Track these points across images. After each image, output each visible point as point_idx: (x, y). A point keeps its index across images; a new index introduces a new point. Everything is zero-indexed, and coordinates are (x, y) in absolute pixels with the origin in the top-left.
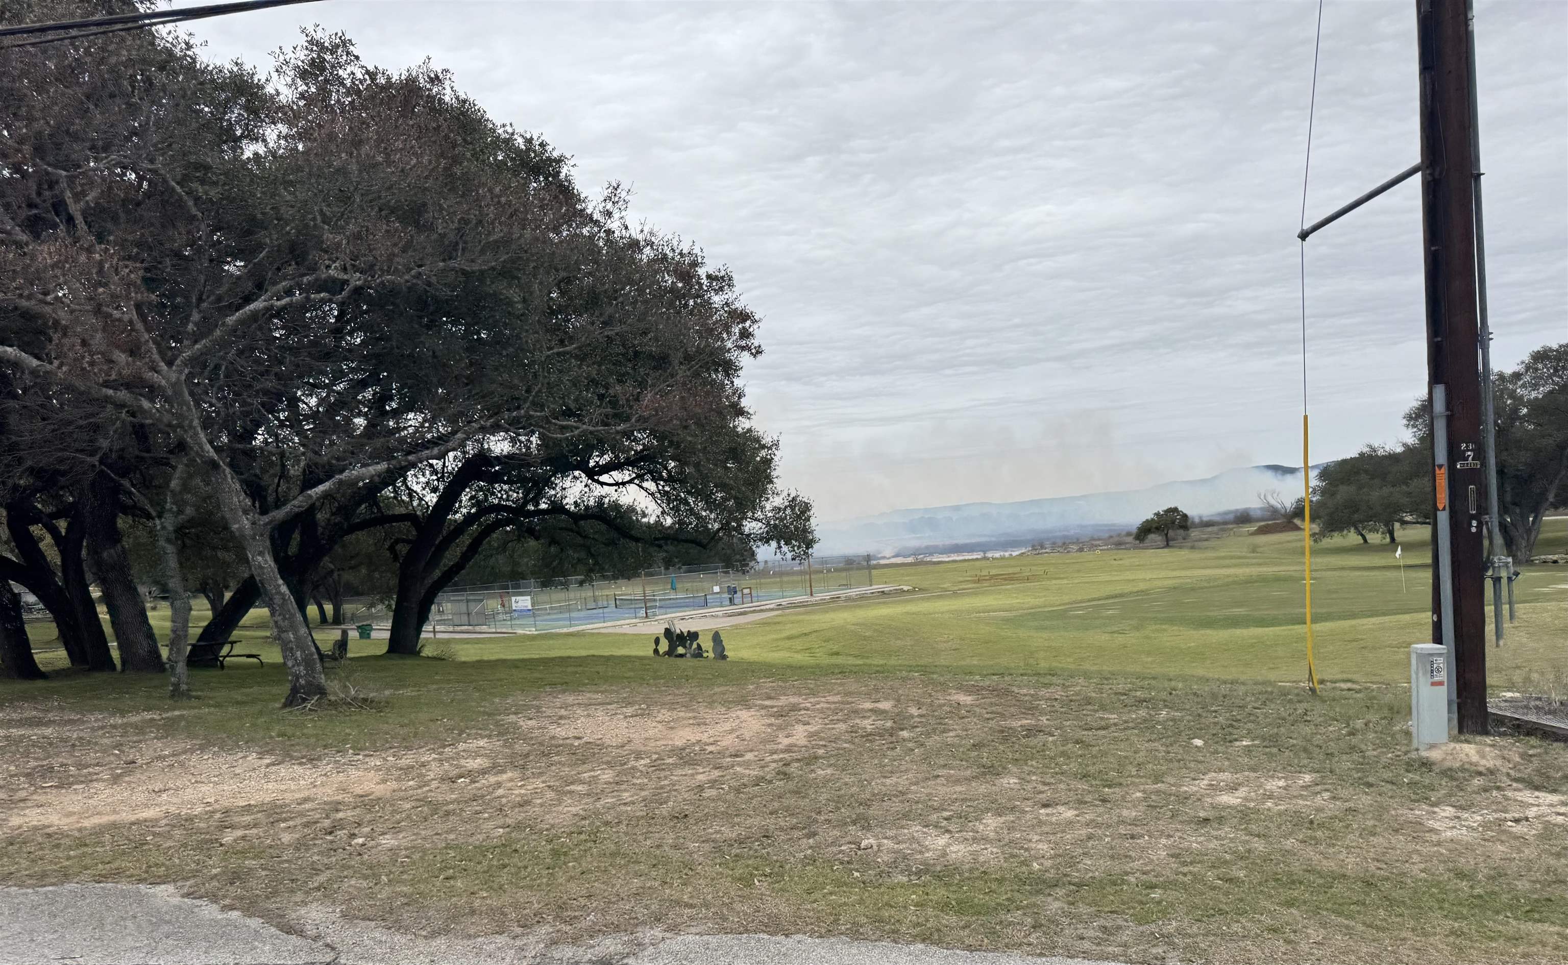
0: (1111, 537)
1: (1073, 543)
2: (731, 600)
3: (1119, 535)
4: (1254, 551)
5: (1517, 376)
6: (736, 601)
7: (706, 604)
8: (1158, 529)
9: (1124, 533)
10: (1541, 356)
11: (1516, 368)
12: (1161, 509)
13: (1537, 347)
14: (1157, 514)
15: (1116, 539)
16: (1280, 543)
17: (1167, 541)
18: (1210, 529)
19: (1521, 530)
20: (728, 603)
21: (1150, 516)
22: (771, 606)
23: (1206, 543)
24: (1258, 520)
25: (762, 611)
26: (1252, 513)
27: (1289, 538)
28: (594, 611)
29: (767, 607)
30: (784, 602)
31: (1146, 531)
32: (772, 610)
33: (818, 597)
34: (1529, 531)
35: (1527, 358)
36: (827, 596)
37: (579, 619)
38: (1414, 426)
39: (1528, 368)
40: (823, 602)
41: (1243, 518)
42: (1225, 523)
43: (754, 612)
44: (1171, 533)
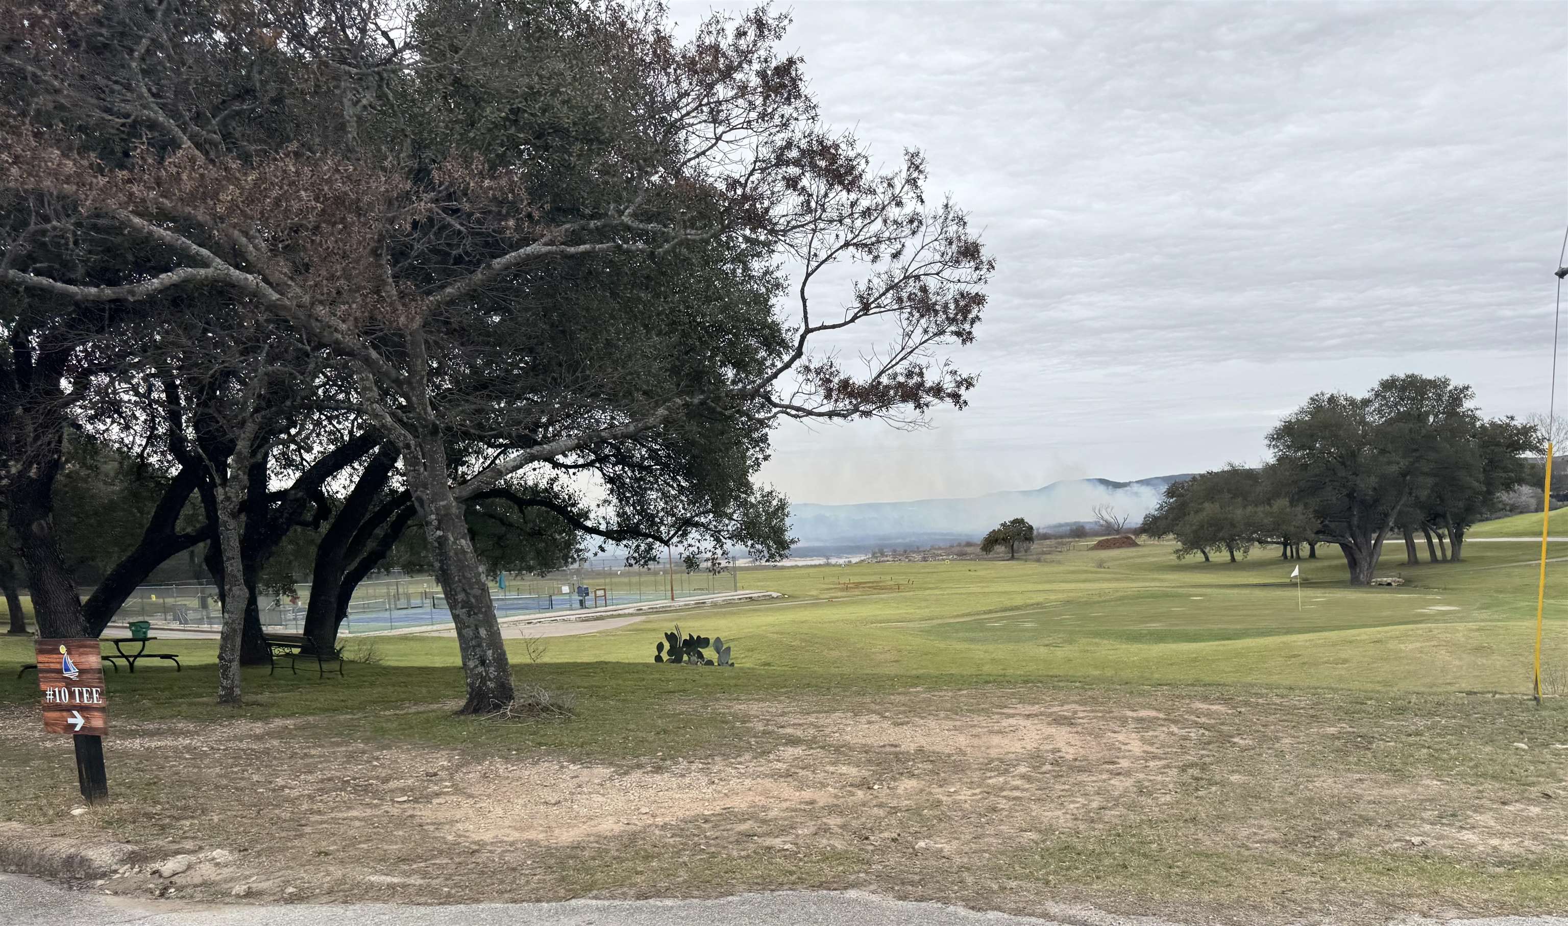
0: (952, 546)
1: (914, 552)
2: (582, 604)
3: (959, 545)
4: (1100, 566)
5: (1366, 402)
6: (587, 604)
7: (551, 606)
8: (1005, 540)
9: (963, 543)
10: (1388, 385)
11: (1367, 395)
12: (1008, 519)
13: (1386, 377)
14: (1004, 525)
15: (956, 550)
16: (1123, 559)
17: (1013, 552)
18: (1048, 542)
19: (1365, 552)
20: (578, 605)
21: (997, 527)
22: (631, 611)
23: (1048, 556)
24: (1096, 534)
25: (619, 616)
26: (1087, 527)
27: (1131, 554)
28: (404, 612)
29: (626, 611)
30: (645, 606)
31: (992, 541)
32: (631, 615)
33: (680, 602)
34: (1371, 555)
35: (1376, 386)
36: (691, 600)
37: (400, 620)
38: (1275, 446)
39: (1377, 395)
40: (687, 608)
41: (1079, 532)
42: (1061, 537)
43: (612, 616)
44: (1016, 544)
